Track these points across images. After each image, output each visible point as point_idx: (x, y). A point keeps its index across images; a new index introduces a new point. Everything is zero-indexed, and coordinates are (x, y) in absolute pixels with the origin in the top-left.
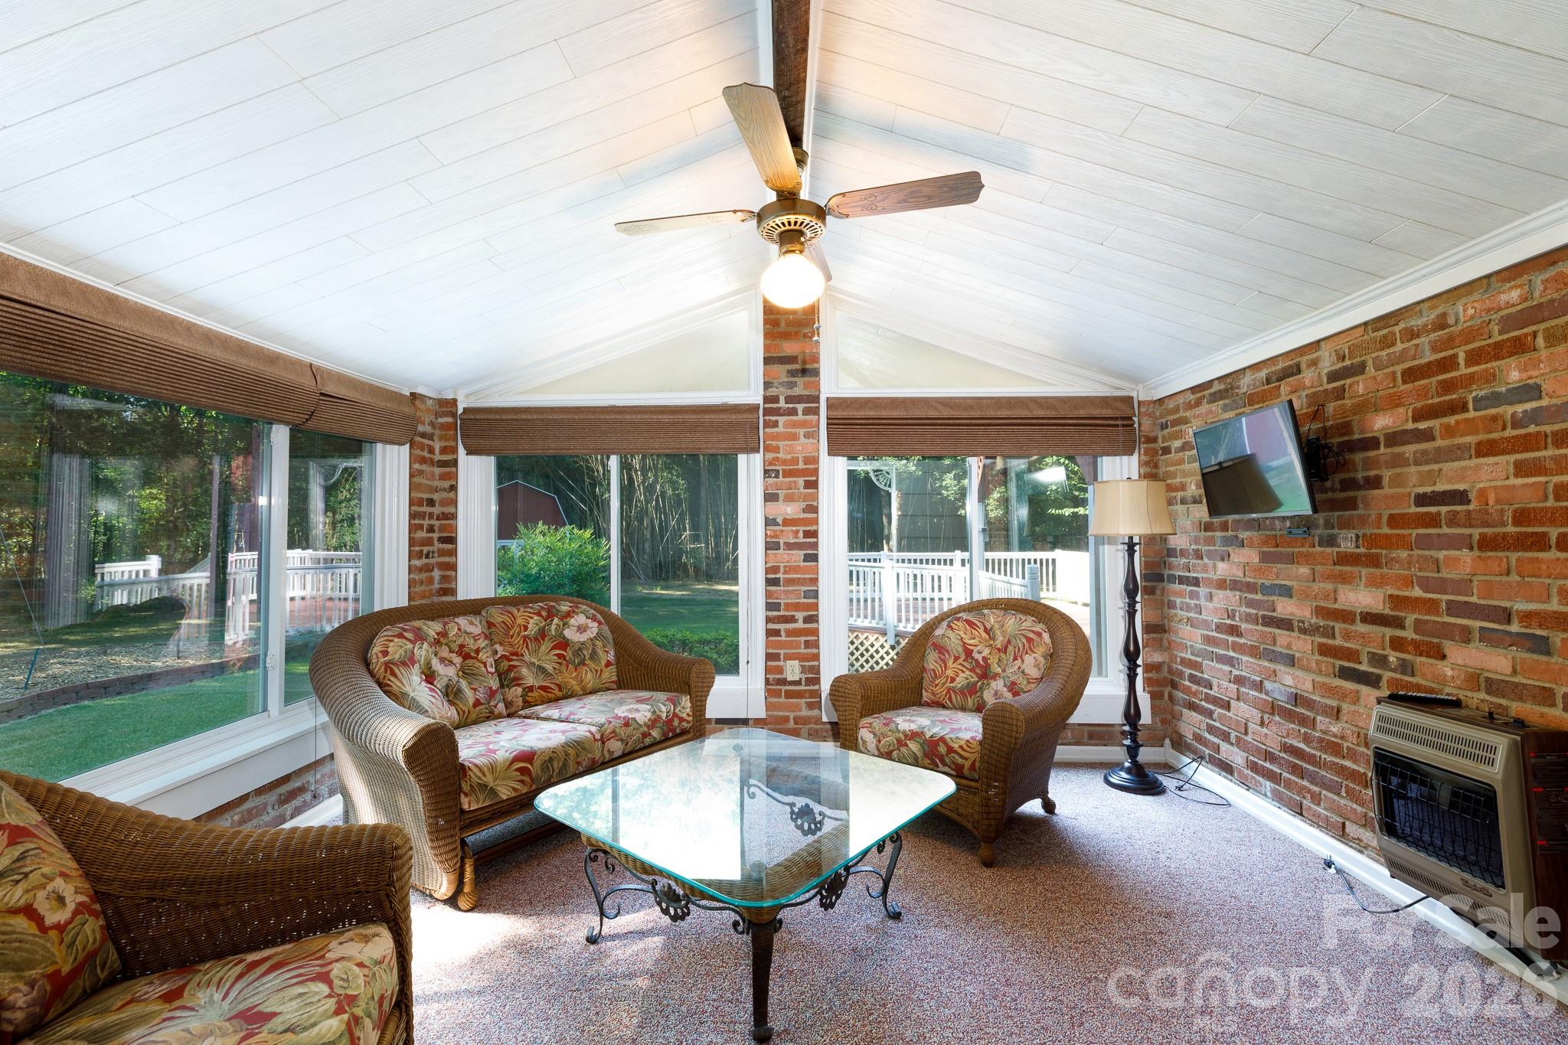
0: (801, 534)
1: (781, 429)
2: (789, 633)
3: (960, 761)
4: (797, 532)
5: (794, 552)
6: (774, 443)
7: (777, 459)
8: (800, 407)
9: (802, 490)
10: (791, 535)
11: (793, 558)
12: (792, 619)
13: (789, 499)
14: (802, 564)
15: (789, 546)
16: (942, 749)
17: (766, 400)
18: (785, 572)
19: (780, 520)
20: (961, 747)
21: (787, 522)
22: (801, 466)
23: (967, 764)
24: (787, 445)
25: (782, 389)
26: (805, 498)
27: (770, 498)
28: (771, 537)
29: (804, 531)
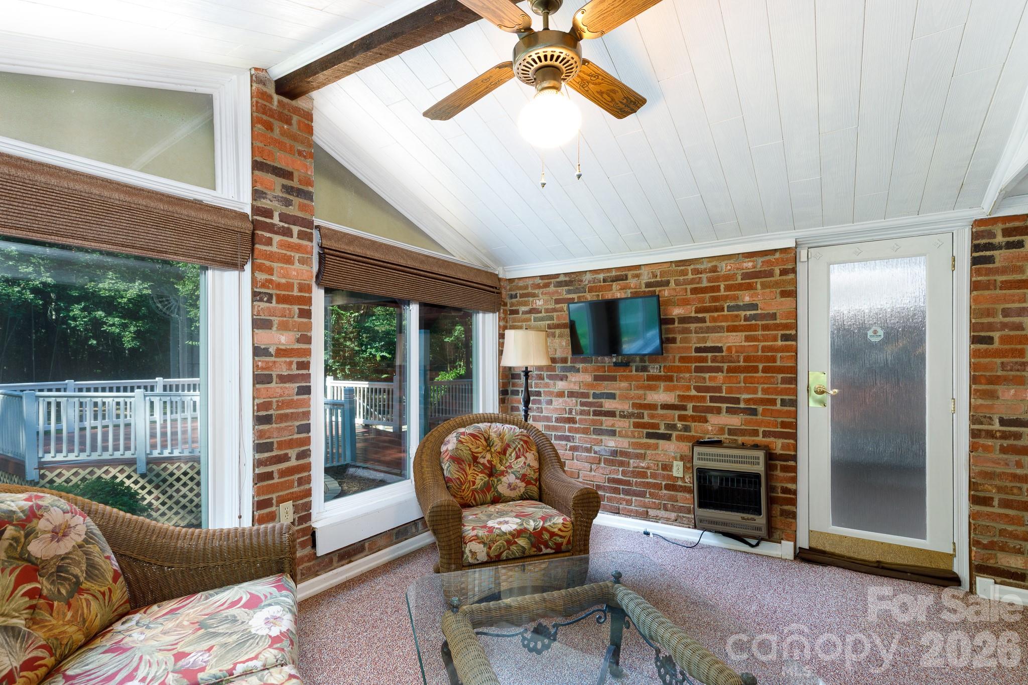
0: (294, 366)
1: (274, 248)
2: (283, 473)
3: (559, 540)
4: (291, 363)
5: (287, 385)
6: (267, 263)
7: (270, 281)
8: (295, 229)
9: (296, 319)
10: (284, 367)
11: (286, 392)
12: (286, 458)
13: (284, 327)
14: (296, 397)
15: (283, 379)
17: (256, 210)
18: (278, 408)
19: (272, 350)
21: (281, 352)
22: (296, 293)
24: (282, 268)
25: (276, 203)
26: (300, 327)
27: (259, 324)
28: (263, 369)
29: (298, 363)
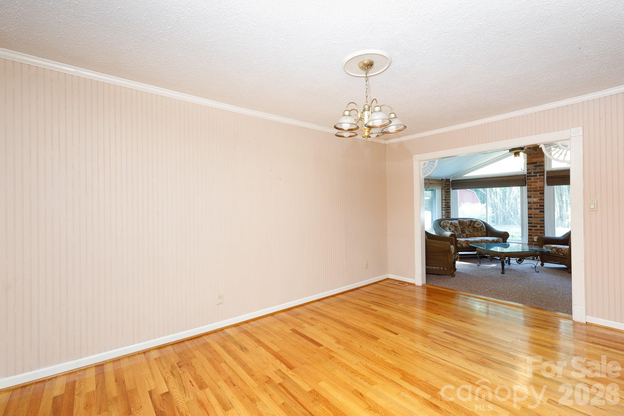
0: (539, 206)
1: (532, 180)
2: (535, 230)
3: (564, 252)
4: (537, 205)
5: (536, 210)
6: (530, 184)
7: (531, 187)
8: (538, 175)
9: (539, 195)
10: (535, 206)
11: (536, 212)
12: (536, 227)
13: (535, 197)
14: (539, 213)
15: (535, 209)
16: (560, 250)
17: (528, 173)
18: (534, 215)
19: (532, 202)
20: (564, 250)
21: (534, 203)
22: (538, 189)
23: (565, 253)
24: (534, 184)
25: (532, 170)
26: (540, 197)
27: (529, 197)
28: (529, 206)
29: (540, 205)
